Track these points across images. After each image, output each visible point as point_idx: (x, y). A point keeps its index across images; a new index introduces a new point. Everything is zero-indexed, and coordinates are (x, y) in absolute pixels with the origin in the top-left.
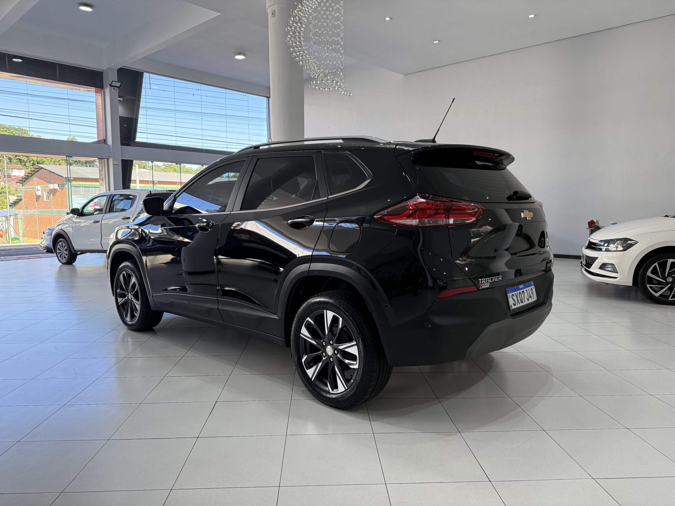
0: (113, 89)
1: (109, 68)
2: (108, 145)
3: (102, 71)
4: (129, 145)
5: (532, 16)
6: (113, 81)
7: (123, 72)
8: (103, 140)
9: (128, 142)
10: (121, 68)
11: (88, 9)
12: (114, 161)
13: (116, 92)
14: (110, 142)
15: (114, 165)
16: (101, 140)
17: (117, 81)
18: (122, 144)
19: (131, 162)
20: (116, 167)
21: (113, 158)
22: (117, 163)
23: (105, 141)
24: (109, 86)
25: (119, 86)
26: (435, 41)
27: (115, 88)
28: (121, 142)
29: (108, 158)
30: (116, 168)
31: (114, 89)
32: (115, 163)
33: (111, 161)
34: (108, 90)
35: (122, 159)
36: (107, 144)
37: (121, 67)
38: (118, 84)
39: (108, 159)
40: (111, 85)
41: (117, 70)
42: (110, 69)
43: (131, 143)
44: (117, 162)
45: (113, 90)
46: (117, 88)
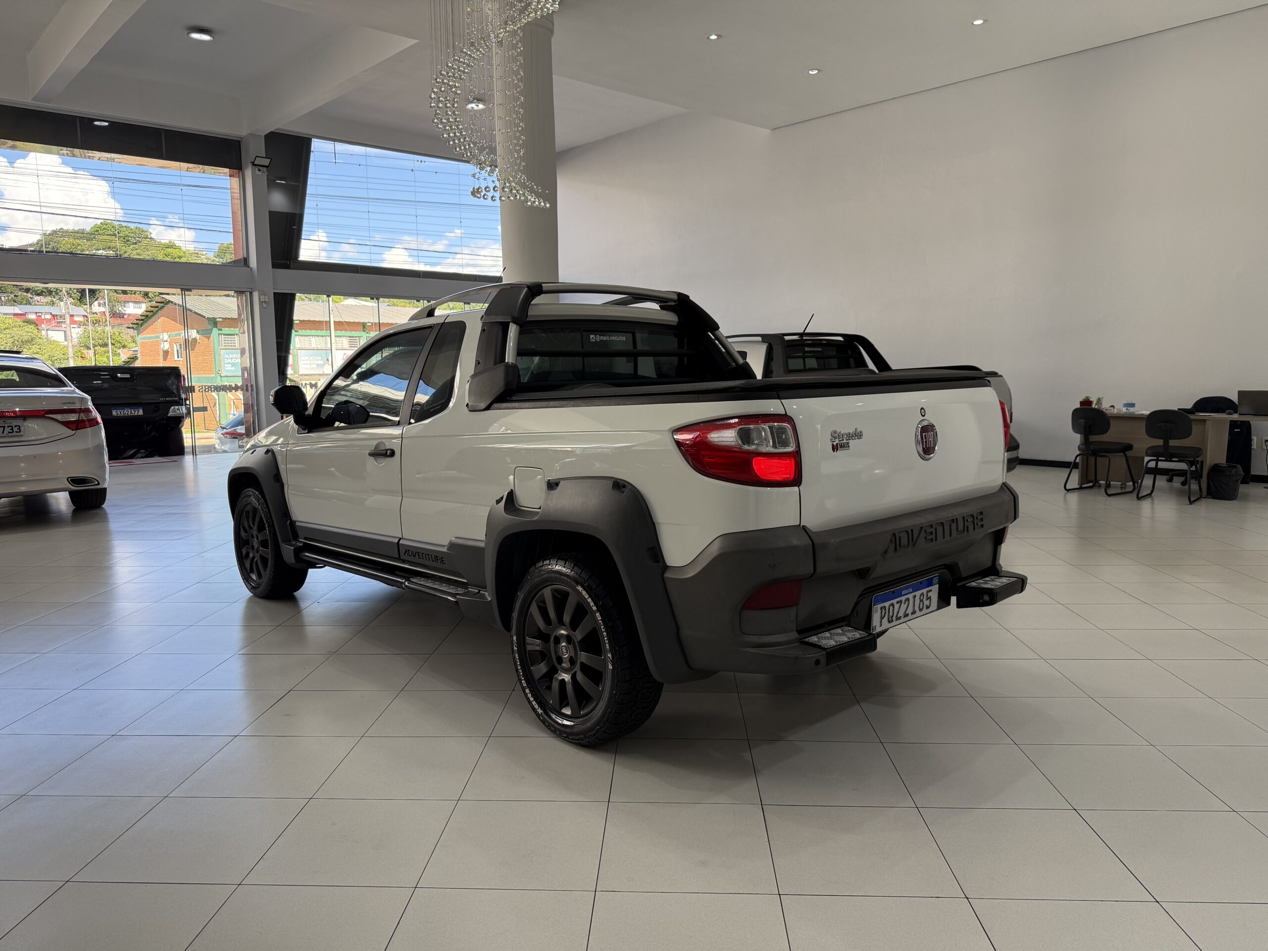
0: (257, 169)
1: (250, 134)
2: (251, 268)
3: (240, 139)
4: (287, 267)
5: (981, 22)
6: (256, 157)
7: (275, 140)
8: (243, 260)
9: (284, 262)
10: (271, 132)
11: (205, 37)
12: (262, 297)
13: (263, 176)
14: (253, 262)
15: (261, 303)
16: (240, 260)
17: (265, 156)
18: (275, 266)
19: (292, 297)
20: (264, 306)
21: (258, 291)
22: (267, 300)
23: (246, 261)
24: (250, 165)
25: (267, 165)
26: (812, 70)
27: (261, 168)
28: (272, 263)
29: (251, 291)
30: (264, 308)
31: (259, 170)
32: (262, 300)
33: (256, 295)
34: (248, 172)
35: (274, 293)
36: (249, 267)
37: (272, 130)
38: (266, 162)
39: (251, 293)
40: (253, 164)
41: (265, 136)
42: (252, 135)
43: (292, 264)
44: (266, 297)
45: (258, 173)
46: (265, 169)
